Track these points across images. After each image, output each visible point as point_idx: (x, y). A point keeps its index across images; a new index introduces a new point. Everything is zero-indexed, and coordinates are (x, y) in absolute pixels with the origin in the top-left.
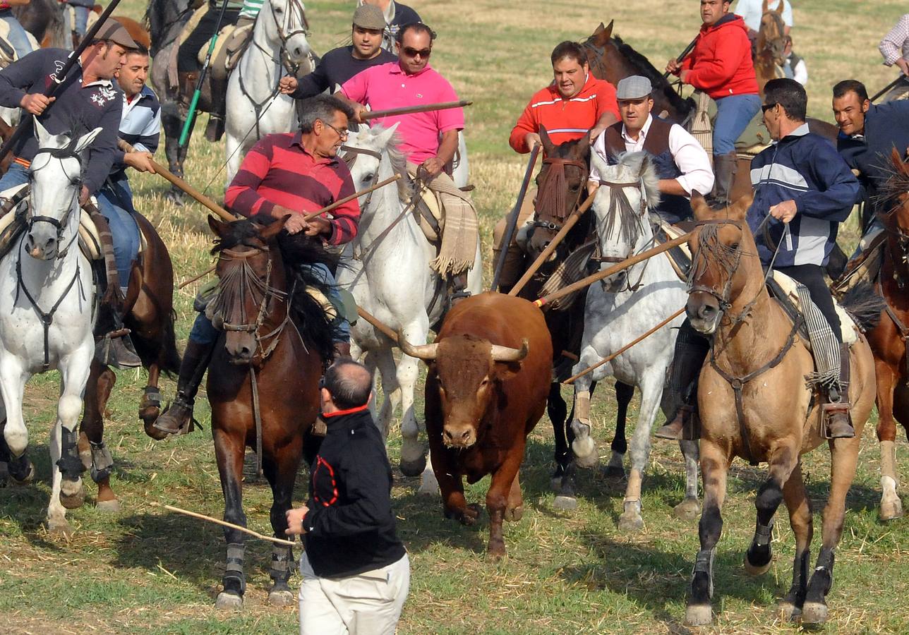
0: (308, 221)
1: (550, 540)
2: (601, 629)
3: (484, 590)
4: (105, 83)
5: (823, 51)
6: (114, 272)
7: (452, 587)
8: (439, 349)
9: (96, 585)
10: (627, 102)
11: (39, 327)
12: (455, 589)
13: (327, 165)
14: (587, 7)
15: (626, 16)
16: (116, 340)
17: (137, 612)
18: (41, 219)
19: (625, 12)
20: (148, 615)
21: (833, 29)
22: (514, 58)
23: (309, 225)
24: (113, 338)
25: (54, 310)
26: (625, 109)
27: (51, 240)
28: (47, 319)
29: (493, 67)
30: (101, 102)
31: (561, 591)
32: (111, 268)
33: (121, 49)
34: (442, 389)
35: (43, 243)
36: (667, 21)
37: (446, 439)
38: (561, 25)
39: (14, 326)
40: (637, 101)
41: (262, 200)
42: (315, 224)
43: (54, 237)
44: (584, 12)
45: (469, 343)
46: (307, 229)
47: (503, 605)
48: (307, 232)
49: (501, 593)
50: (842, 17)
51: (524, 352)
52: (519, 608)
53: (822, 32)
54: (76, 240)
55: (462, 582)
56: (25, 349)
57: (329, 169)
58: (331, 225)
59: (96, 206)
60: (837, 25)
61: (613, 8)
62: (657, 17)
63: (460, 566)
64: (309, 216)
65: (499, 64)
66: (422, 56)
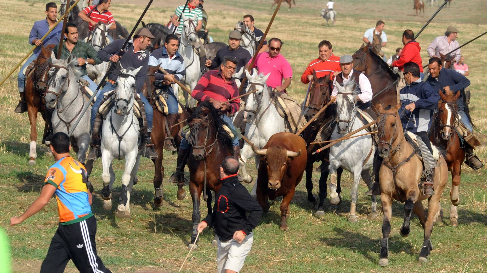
0: (222, 105)
1: (291, 243)
3: (265, 262)
4: (143, 51)
6: (146, 122)
7: (252, 260)
8: (267, 152)
9: (111, 258)
10: (344, 64)
11: (117, 142)
12: (254, 262)
13: (230, 84)
14: (309, 32)
15: (324, 36)
16: (148, 148)
17: (127, 268)
18: (121, 99)
19: (324, 35)
20: (131, 270)
23: (223, 106)
24: (147, 147)
25: (123, 135)
26: (343, 67)
27: (125, 107)
28: (120, 138)
30: (141, 58)
31: (295, 263)
32: (145, 120)
33: (149, 39)
34: (268, 167)
35: (122, 108)
36: (341, 39)
37: (269, 186)
38: (299, 39)
39: (108, 140)
40: (348, 64)
41: (206, 96)
42: (225, 106)
43: (126, 106)
44: (308, 34)
45: (279, 150)
46: (222, 108)
47: (272, 268)
48: (222, 109)
49: (272, 263)
51: (299, 154)
52: (279, 269)
54: (132, 110)
55: (256, 259)
56: (112, 149)
57: (231, 85)
58: (230, 107)
59: (140, 98)
62: (338, 37)
63: (256, 252)
64: (223, 103)
66: (277, 50)
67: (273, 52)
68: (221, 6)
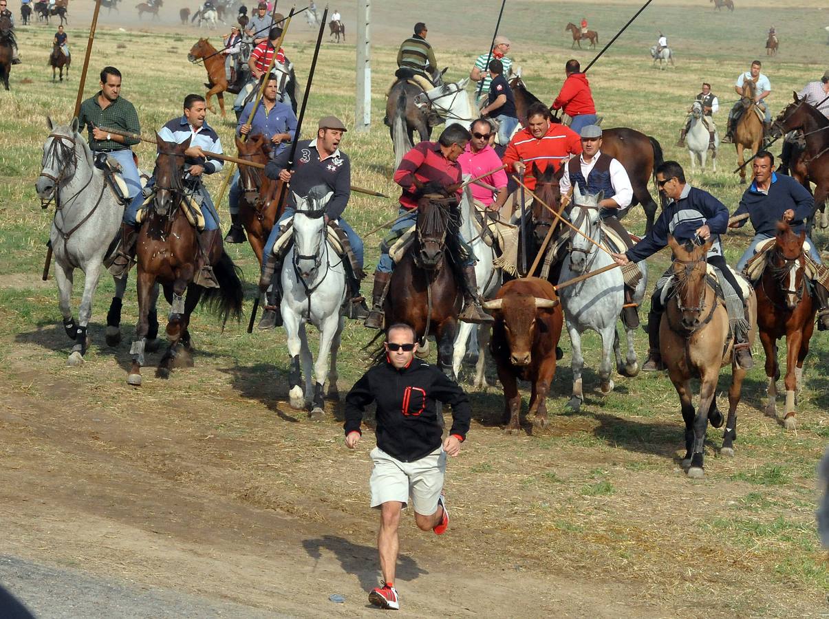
2: (666, 399)
5: (780, 102)
6: (356, 262)
8: (503, 303)
10: (586, 139)
14: (659, 79)
19: (678, 82)
21: (785, 91)
22: (621, 105)
24: (354, 302)
26: (585, 143)
27: (313, 269)
29: (611, 110)
30: (334, 169)
32: (353, 259)
33: (333, 131)
34: (506, 327)
37: (513, 360)
40: (593, 139)
45: (522, 299)
50: (789, 85)
51: (557, 302)
53: (779, 93)
60: (787, 89)
61: (673, 80)
62: (695, 85)
65: (613, 108)
66: (485, 139)
67: (478, 141)
68: (544, 47)
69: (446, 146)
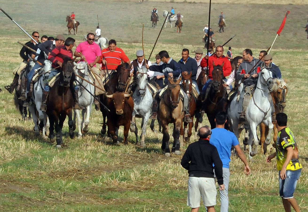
69: (68, 45)
